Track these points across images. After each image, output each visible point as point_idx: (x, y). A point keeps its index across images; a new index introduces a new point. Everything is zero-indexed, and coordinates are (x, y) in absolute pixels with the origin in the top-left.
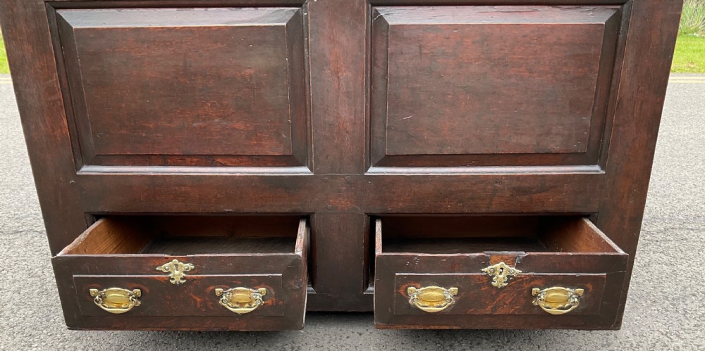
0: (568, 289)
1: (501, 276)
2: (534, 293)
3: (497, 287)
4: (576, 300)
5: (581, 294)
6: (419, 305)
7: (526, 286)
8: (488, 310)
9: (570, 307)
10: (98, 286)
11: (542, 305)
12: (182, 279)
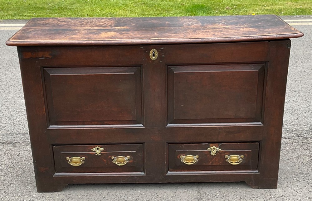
0: (238, 156)
1: (214, 151)
2: (226, 157)
3: (213, 155)
4: (241, 159)
5: (243, 157)
6: (185, 162)
7: (223, 155)
8: (210, 163)
9: (239, 162)
10: (70, 156)
11: (229, 161)
12: (100, 153)
